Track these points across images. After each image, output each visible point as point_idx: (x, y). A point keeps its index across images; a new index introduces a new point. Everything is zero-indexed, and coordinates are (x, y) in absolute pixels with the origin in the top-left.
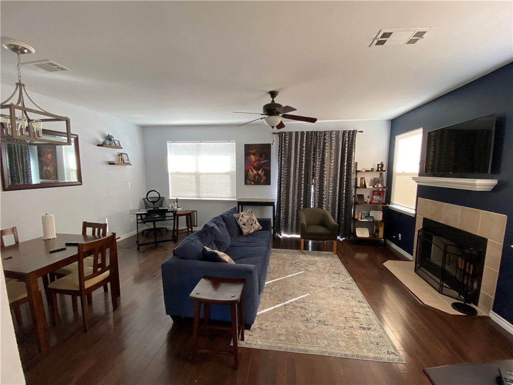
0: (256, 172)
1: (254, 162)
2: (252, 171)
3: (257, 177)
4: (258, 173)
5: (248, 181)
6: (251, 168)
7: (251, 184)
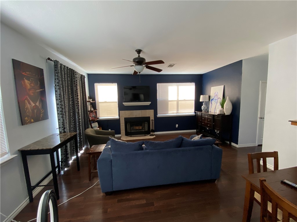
0: (34, 105)
1: (30, 90)
2: (30, 103)
3: (35, 111)
4: (36, 105)
5: (26, 118)
6: (26, 99)
7: (31, 123)
